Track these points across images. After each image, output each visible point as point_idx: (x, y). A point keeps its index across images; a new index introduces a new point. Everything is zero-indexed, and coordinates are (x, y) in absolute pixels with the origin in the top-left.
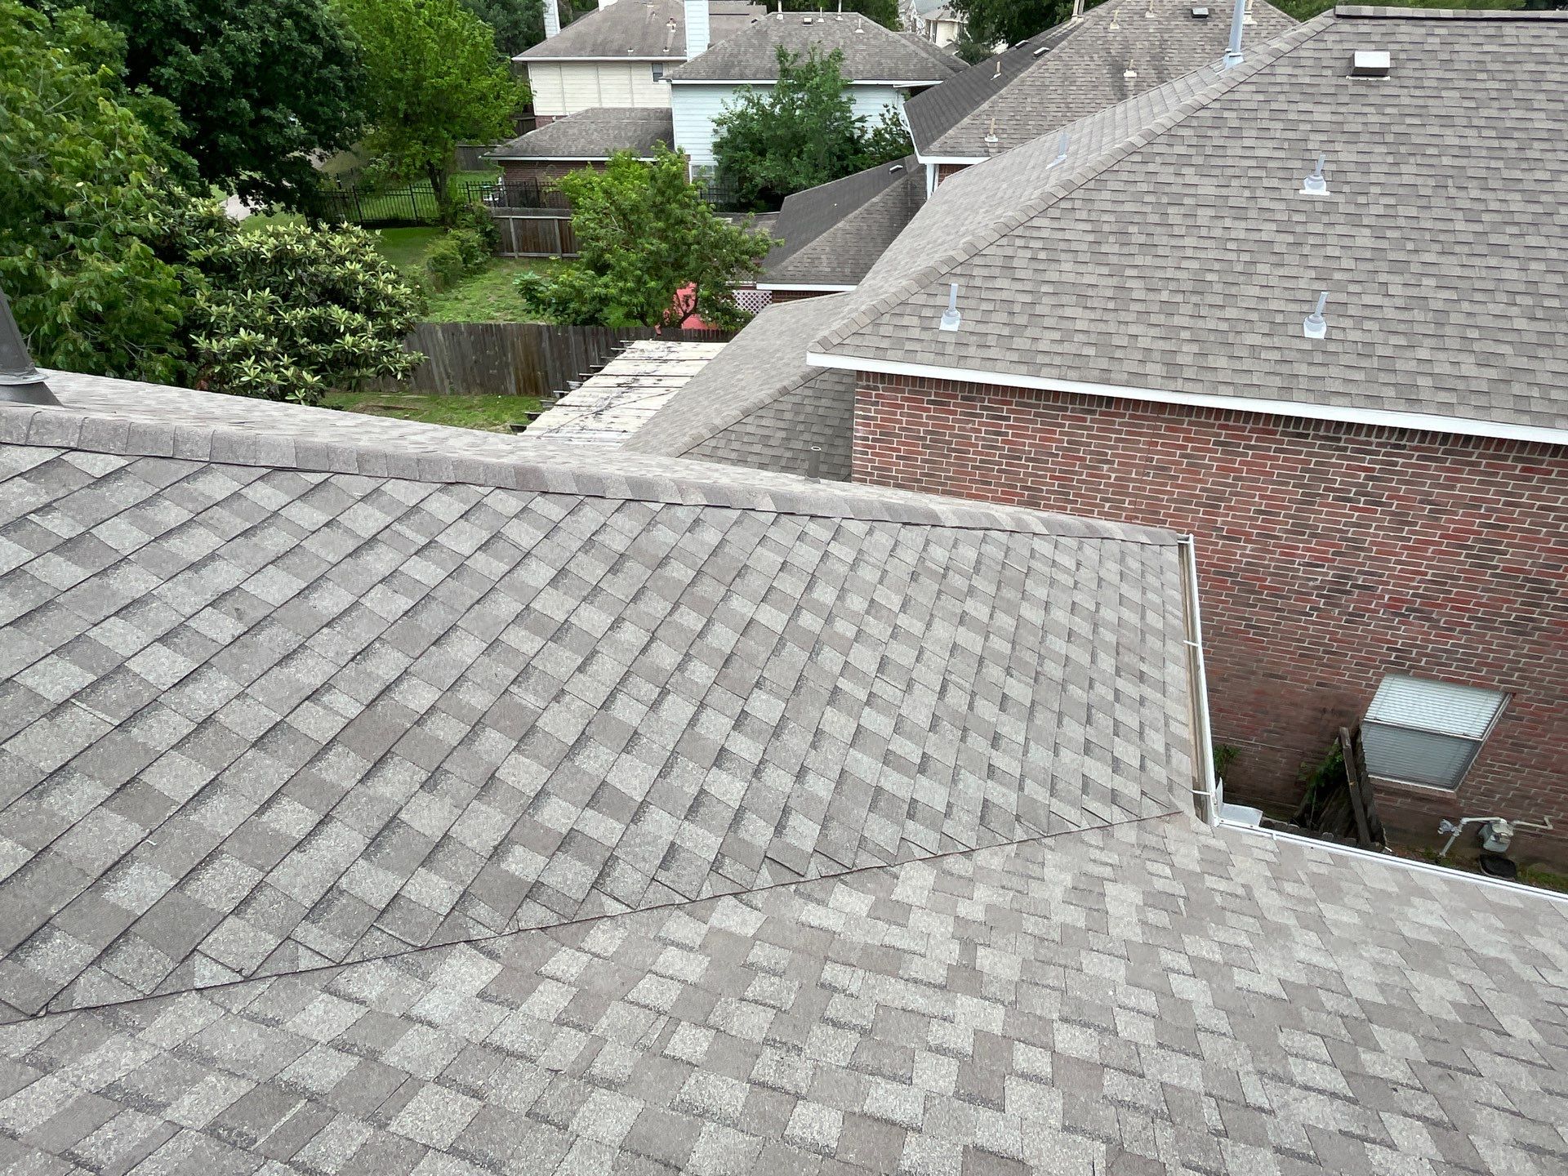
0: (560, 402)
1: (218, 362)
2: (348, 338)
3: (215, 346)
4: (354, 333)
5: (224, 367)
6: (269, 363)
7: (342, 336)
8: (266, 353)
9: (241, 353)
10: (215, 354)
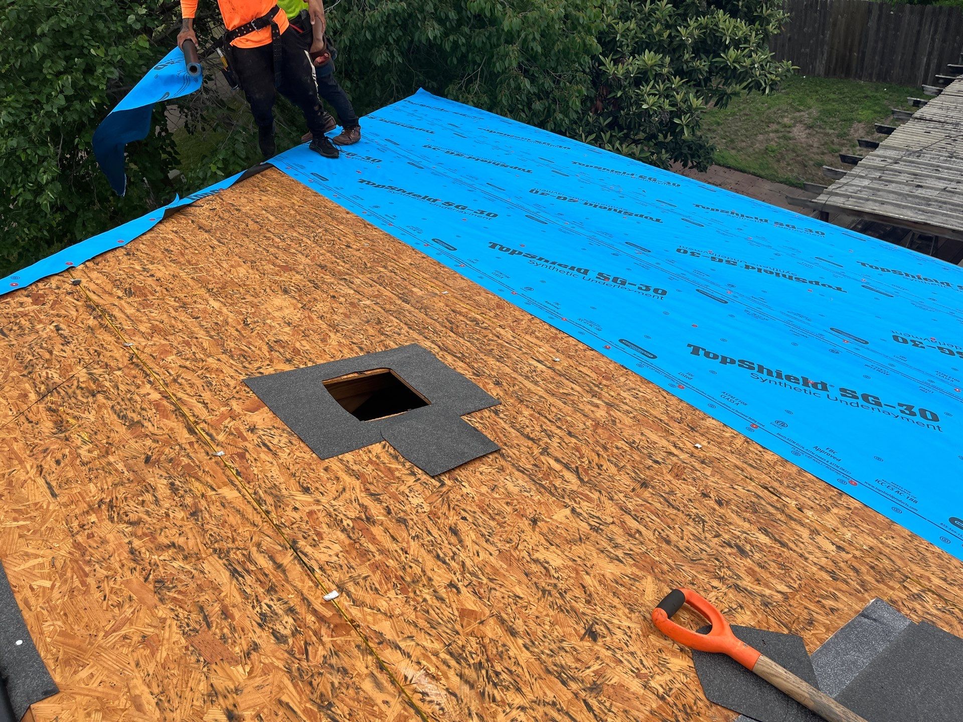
0: (917, 114)
1: (620, 87)
2: (732, 53)
3: (621, 70)
4: (736, 44)
5: (624, 93)
6: (662, 86)
7: (727, 47)
8: (661, 75)
9: (641, 78)
10: (619, 79)
